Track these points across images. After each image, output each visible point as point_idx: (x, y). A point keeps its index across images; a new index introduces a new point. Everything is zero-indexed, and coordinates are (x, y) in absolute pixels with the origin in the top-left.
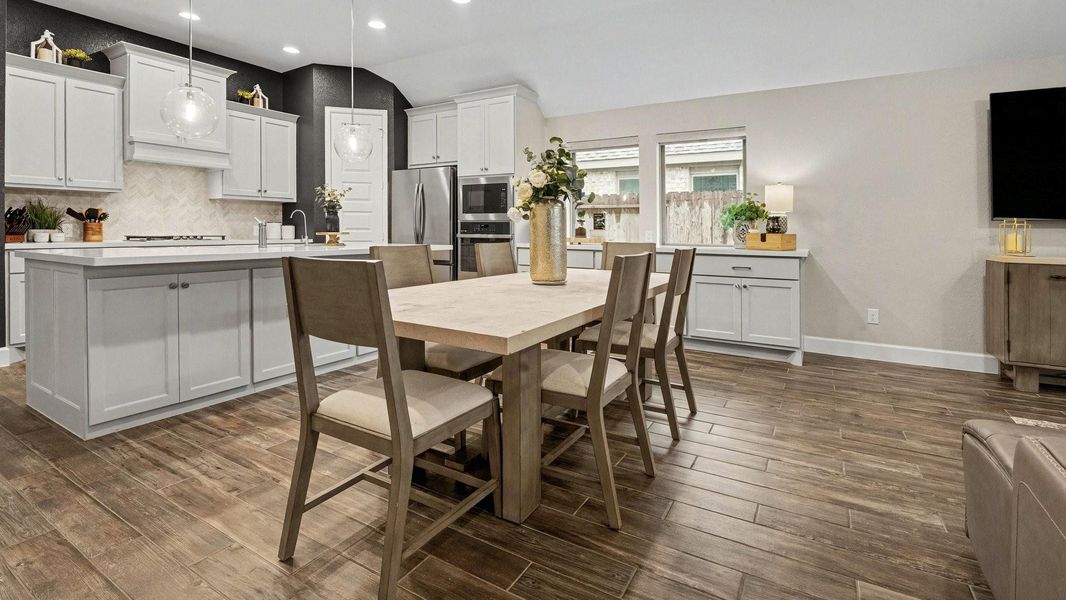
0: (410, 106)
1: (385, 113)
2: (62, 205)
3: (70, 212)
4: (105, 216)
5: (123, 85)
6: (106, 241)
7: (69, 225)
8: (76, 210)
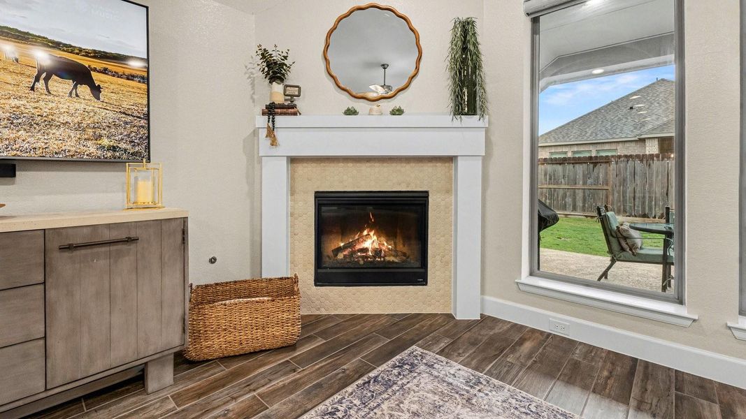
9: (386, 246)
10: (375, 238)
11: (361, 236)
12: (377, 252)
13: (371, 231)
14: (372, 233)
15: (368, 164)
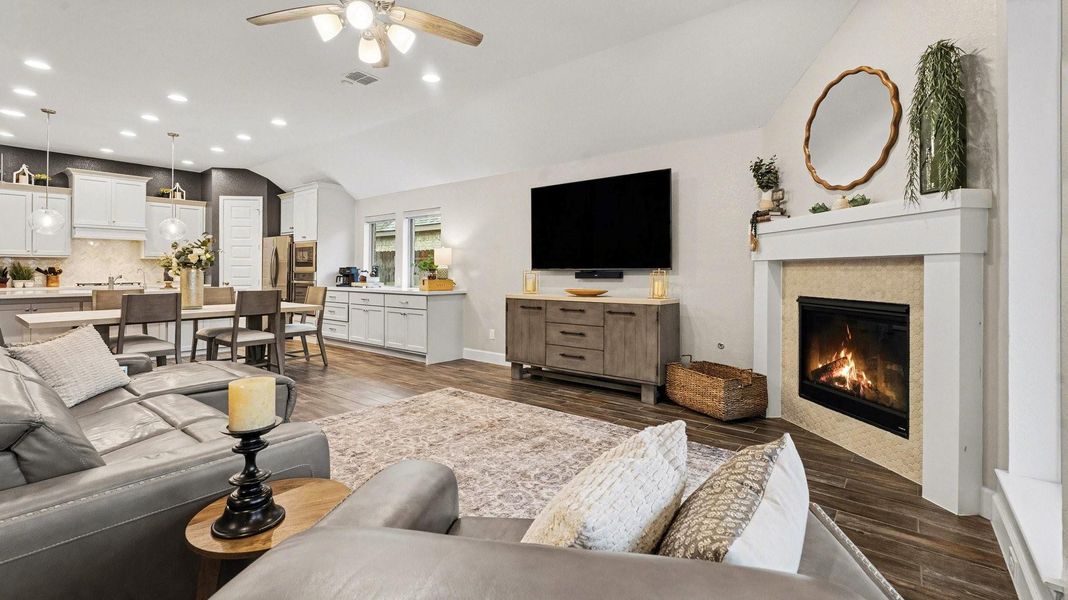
0: (283, 192)
1: (261, 198)
2: (32, 265)
3: (38, 270)
4: (60, 272)
5: (71, 193)
6: (61, 287)
7: (39, 278)
8: (43, 269)
9: (866, 381)
10: (852, 364)
11: (838, 359)
12: (856, 386)
13: (847, 353)
14: (849, 356)
15: (843, 268)
